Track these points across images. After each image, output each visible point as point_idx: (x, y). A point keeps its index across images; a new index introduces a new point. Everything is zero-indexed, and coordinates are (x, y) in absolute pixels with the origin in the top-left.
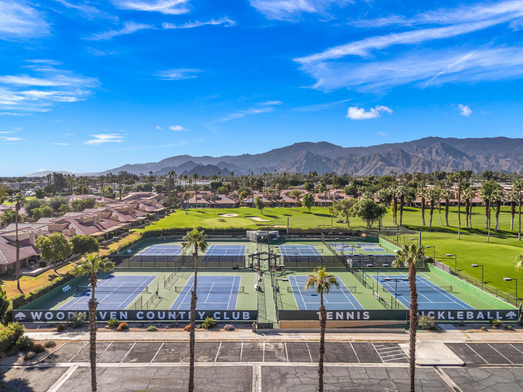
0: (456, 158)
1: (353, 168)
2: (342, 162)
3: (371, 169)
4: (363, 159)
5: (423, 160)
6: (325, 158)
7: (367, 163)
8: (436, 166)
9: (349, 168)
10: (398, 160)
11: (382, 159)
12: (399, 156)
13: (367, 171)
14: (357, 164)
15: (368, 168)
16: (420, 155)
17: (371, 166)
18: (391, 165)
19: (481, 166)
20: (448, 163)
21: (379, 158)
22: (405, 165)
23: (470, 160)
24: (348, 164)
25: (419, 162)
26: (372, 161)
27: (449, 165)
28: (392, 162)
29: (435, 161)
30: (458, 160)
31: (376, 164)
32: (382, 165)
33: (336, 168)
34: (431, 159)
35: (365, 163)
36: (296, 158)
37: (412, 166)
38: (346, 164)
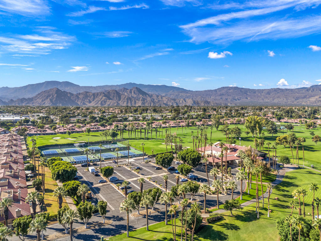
0: (144, 96)
1: (88, 100)
2: (81, 96)
3: (99, 101)
4: (94, 94)
5: (127, 97)
6: (69, 94)
7: (96, 98)
8: (134, 100)
9: (85, 100)
10: (114, 96)
11: (105, 96)
12: (114, 94)
13: (96, 102)
14: (90, 98)
15: (98, 100)
16: (126, 94)
17: (99, 100)
18: (110, 99)
19: (155, 101)
20: (140, 98)
21: (103, 95)
22: (118, 99)
23: (150, 97)
24: (85, 98)
25: (125, 97)
26: (99, 97)
27: (140, 100)
28: (111, 97)
29: (133, 97)
30: (145, 97)
31: (102, 98)
32: (105, 99)
33: (77, 100)
34: (131, 96)
35: (95, 97)
36: (49, 92)
37: (122, 100)
38: (84, 97)
